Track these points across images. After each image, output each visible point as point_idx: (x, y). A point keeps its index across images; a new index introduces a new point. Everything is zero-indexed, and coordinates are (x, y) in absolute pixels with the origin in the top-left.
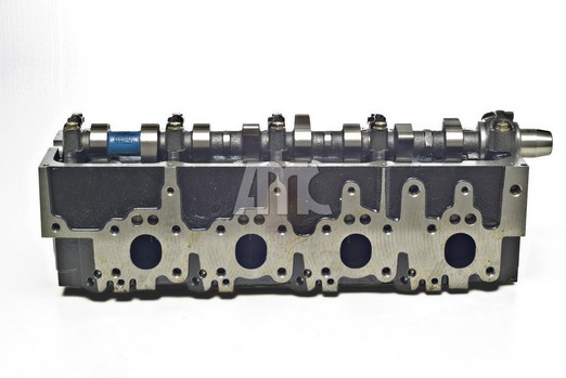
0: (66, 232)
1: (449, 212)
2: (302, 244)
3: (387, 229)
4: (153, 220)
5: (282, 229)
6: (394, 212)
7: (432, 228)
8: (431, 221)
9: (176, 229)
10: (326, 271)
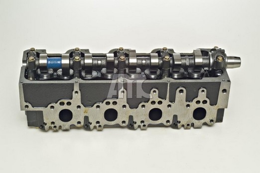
0: (31, 108)
1: (196, 100)
2: (133, 112)
3: (169, 106)
4: (69, 104)
5: (124, 106)
6: (172, 100)
7: (188, 106)
8: (188, 103)
9: (79, 107)
10: (142, 122)
